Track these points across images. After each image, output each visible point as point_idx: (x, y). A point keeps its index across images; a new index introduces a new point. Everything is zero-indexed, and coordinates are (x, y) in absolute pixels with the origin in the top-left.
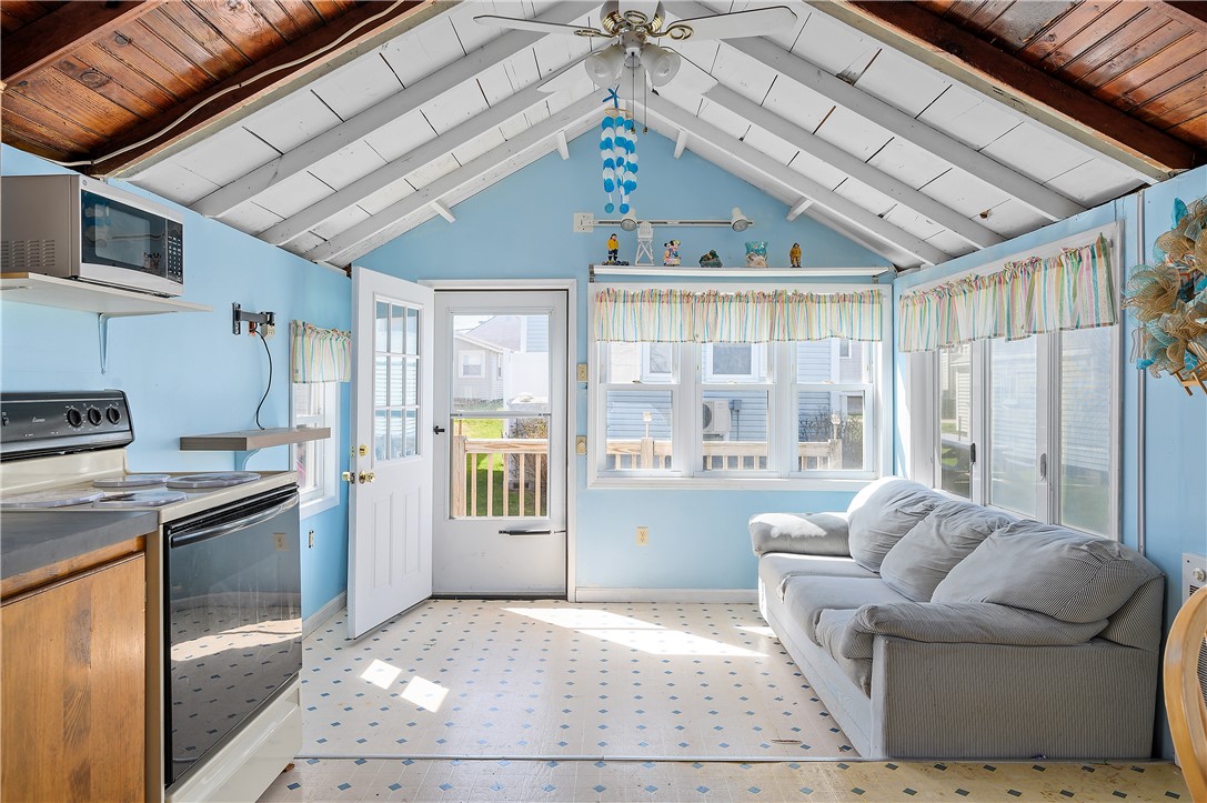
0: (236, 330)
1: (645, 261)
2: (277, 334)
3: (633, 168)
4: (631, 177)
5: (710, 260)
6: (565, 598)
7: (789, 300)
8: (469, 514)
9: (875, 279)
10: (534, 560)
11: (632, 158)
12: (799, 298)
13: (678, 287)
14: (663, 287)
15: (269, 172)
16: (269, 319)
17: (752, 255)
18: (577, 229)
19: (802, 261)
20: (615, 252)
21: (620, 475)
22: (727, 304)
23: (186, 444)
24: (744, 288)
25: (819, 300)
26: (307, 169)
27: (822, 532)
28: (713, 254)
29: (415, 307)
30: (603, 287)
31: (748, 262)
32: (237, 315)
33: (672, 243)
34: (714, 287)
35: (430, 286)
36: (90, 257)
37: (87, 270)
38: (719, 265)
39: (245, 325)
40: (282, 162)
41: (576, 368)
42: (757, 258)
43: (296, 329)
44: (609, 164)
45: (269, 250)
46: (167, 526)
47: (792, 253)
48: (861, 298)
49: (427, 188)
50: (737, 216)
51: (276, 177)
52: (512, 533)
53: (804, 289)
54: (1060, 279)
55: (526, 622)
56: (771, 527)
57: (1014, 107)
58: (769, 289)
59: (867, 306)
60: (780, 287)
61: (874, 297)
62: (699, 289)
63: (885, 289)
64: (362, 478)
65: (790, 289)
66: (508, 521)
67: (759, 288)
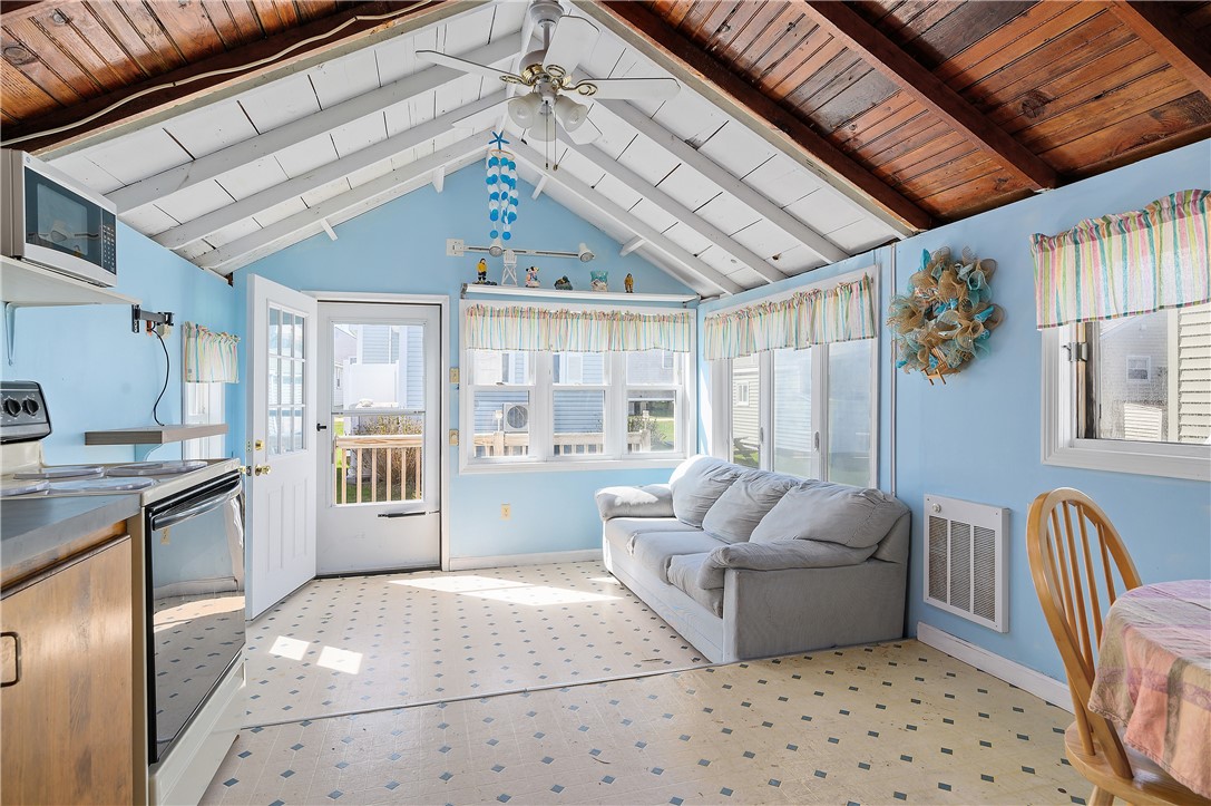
0: (136, 328)
1: (510, 282)
2: (171, 334)
3: (514, 202)
4: (513, 209)
5: (563, 284)
6: (439, 568)
7: (623, 319)
9: (684, 305)
10: (412, 539)
11: (513, 194)
12: (631, 318)
13: (537, 306)
14: (525, 305)
15: (181, 175)
16: (168, 319)
17: (596, 281)
18: (449, 253)
19: (634, 288)
20: (484, 273)
21: (487, 462)
22: (575, 320)
23: (91, 438)
24: (589, 308)
25: (644, 319)
26: (215, 178)
27: (654, 499)
28: (566, 279)
29: (302, 315)
30: (473, 303)
31: (593, 287)
32: (136, 313)
33: (532, 269)
34: (565, 306)
35: (314, 296)
36: (32, 237)
37: (30, 250)
38: (570, 288)
39: (143, 323)
40: (193, 166)
41: (450, 372)
42: (601, 284)
43: (189, 331)
44: (495, 196)
45: (163, 252)
46: (148, 509)
47: (626, 281)
48: (675, 319)
49: (318, 206)
50: (584, 249)
51: (187, 181)
52: (390, 516)
53: (634, 310)
54: (836, 304)
55: (410, 590)
56: (616, 497)
57: (820, 176)
58: (608, 309)
59: (679, 325)
60: (616, 308)
61: (685, 318)
62: (553, 308)
63: (692, 312)
64: (258, 471)
65: (623, 310)
66: (390, 504)
67: (599, 308)
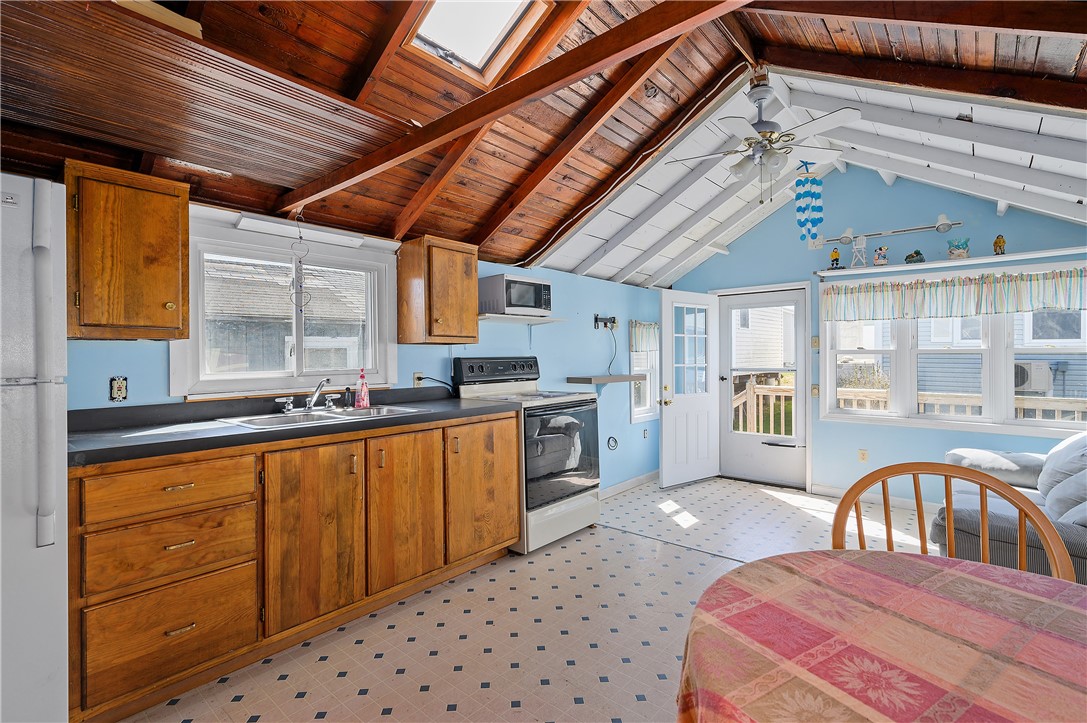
0: (596, 327)
1: (859, 264)
2: (621, 328)
3: (819, 209)
4: (817, 215)
5: (916, 257)
6: (804, 490)
7: (997, 280)
8: (758, 431)
10: (782, 463)
11: (818, 203)
12: (1010, 278)
13: (888, 280)
14: (877, 281)
15: (602, 250)
16: (613, 320)
17: (953, 250)
18: (810, 248)
19: (1006, 247)
20: (837, 260)
21: (848, 413)
22: (933, 289)
23: (570, 380)
25: (1030, 278)
27: (1015, 467)
28: (918, 253)
29: (704, 307)
30: (829, 285)
31: (950, 256)
32: (596, 320)
33: (881, 249)
34: (920, 277)
35: (715, 294)
36: (510, 304)
37: (508, 310)
38: (922, 261)
39: (601, 324)
40: (607, 245)
42: (957, 252)
43: (632, 324)
44: (800, 209)
46: (525, 409)
47: (996, 243)
49: (702, 239)
50: (942, 220)
51: (606, 252)
52: (769, 444)
53: (1014, 271)
55: (781, 504)
56: (965, 458)
58: (975, 274)
60: (986, 271)
62: (907, 280)
64: (666, 403)
65: (998, 272)
66: (772, 436)
67: (963, 274)
